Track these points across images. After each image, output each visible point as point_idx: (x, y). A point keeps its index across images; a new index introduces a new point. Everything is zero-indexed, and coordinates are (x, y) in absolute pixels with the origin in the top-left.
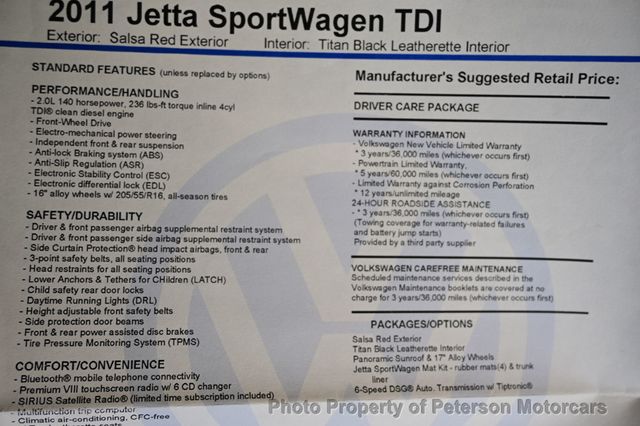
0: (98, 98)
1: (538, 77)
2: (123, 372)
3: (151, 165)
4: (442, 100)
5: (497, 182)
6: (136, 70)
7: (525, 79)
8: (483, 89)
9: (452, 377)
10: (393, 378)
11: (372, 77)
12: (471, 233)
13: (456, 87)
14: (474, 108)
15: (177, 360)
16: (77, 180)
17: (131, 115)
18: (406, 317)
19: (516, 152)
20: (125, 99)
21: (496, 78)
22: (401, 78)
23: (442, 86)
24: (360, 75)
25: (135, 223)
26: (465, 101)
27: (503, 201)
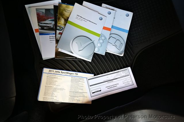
0: (52, 78)
4: (77, 80)
5: (81, 86)
11: (72, 78)
16: (49, 84)
18: (73, 96)
20: (54, 78)
21: (81, 79)
22: (75, 78)
26: (79, 80)
27: (81, 88)
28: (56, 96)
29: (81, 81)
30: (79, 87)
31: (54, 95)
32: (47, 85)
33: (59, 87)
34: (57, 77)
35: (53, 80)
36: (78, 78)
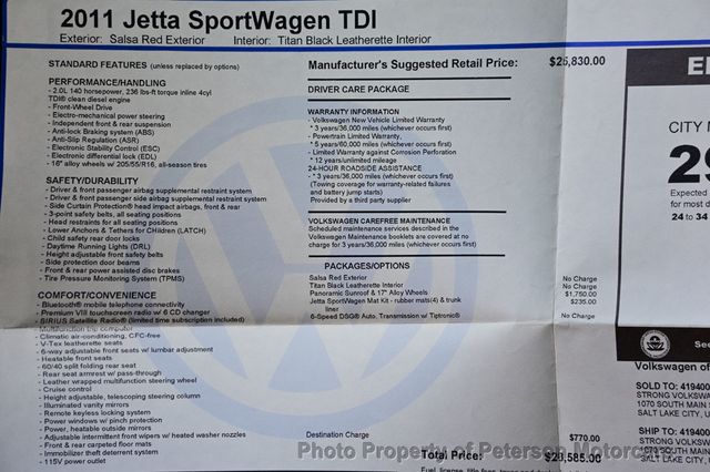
0: (102, 88)
1: (455, 62)
2: (123, 301)
3: (144, 140)
4: (379, 84)
5: (427, 149)
6: (131, 65)
7: (444, 64)
8: (412, 74)
9: (392, 308)
10: (343, 308)
11: (322, 66)
12: (407, 192)
13: (390, 72)
14: (405, 89)
15: (166, 292)
16: (86, 152)
17: (128, 100)
18: (354, 261)
19: (441, 124)
20: (123, 88)
21: (421, 65)
22: (345, 66)
23: (379, 72)
24: (312, 65)
25: (132, 186)
26: (398, 84)
27: (431, 165)
28: (174, 276)
29: (416, 89)
30: (402, 160)
31: (154, 264)
32: (63, 171)
33: (192, 180)
34: (159, 74)
35: (118, 109)
36: (387, 57)
